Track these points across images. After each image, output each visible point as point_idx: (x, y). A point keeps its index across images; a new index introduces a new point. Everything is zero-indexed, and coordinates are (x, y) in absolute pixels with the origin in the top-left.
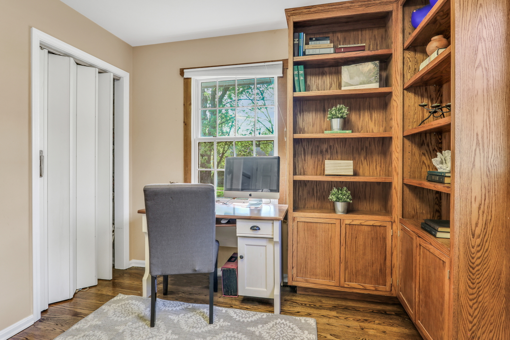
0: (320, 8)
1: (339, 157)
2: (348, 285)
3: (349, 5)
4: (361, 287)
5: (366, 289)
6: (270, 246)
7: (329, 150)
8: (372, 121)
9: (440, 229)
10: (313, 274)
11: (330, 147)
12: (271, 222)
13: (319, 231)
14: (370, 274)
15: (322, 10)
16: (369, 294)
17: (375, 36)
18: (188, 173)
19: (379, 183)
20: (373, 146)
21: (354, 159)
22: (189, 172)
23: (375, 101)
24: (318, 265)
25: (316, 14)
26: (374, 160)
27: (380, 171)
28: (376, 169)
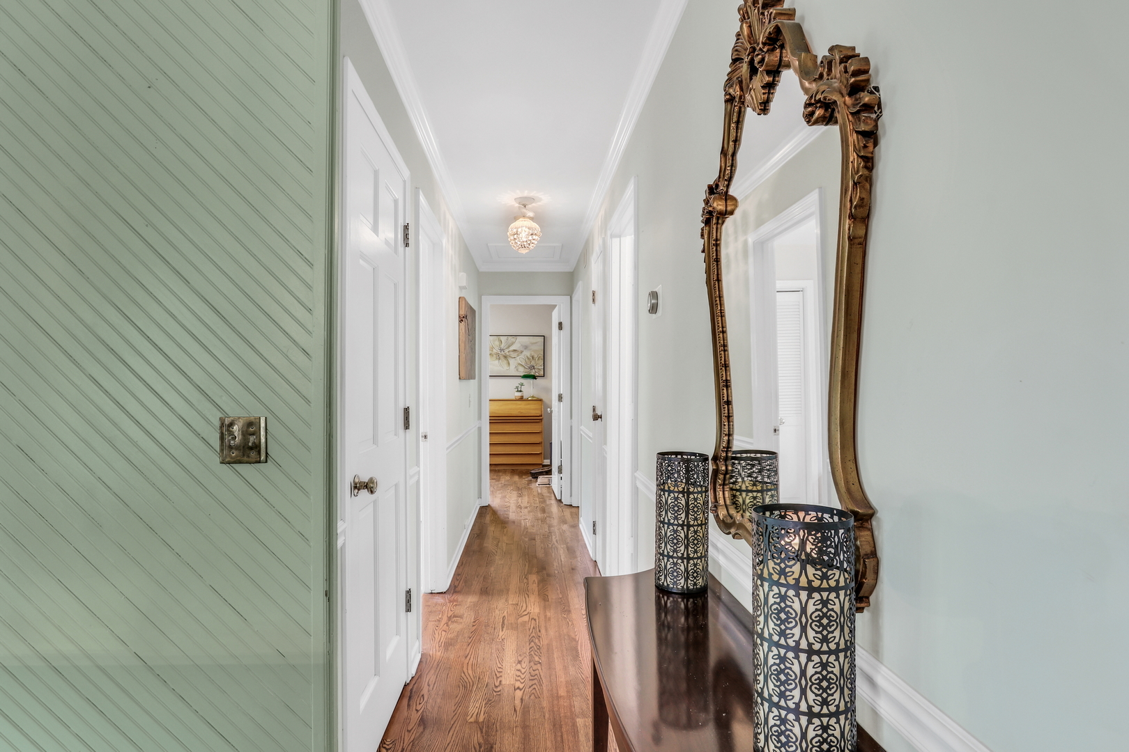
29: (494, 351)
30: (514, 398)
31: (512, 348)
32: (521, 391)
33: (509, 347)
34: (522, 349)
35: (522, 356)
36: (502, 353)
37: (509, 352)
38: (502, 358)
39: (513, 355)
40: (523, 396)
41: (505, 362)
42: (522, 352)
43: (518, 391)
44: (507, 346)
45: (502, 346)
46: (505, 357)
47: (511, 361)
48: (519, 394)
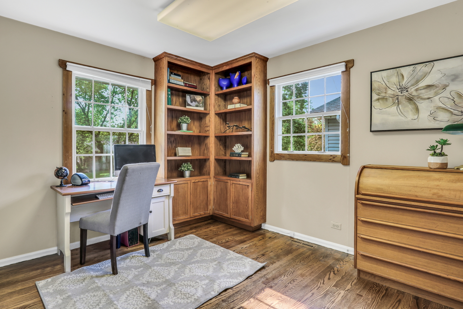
0: (182, 59)
1: (180, 145)
2: (194, 215)
3: (195, 63)
4: (199, 215)
5: (201, 215)
6: (166, 200)
7: (175, 141)
8: (194, 126)
9: (240, 175)
10: (177, 215)
11: (175, 139)
12: (169, 185)
13: (180, 189)
14: (202, 207)
15: (182, 60)
16: (202, 217)
17: (196, 80)
18: (68, 158)
19: (197, 160)
20: (195, 140)
21: (191, 147)
22: (70, 157)
23: (195, 115)
24: (180, 209)
25: (179, 62)
26: (195, 147)
27: (197, 153)
28: (196, 152)
29: (390, 92)
30: (425, 166)
31: (422, 84)
32: (441, 154)
33: (417, 82)
34: (445, 82)
35: (446, 93)
36: (405, 93)
37: (417, 90)
38: (403, 100)
39: (425, 94)
40: (446, 164)
41: (410, 107)
42: (445, 87)
43: (435, 154)
44: (413, 82)
45: (404, 83)
46: (410, 99)
47: (422, 105)
48: (437, 160)
